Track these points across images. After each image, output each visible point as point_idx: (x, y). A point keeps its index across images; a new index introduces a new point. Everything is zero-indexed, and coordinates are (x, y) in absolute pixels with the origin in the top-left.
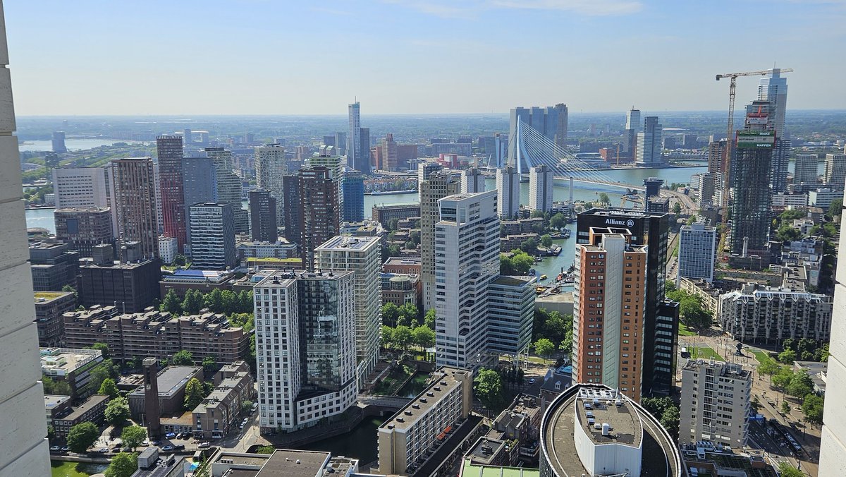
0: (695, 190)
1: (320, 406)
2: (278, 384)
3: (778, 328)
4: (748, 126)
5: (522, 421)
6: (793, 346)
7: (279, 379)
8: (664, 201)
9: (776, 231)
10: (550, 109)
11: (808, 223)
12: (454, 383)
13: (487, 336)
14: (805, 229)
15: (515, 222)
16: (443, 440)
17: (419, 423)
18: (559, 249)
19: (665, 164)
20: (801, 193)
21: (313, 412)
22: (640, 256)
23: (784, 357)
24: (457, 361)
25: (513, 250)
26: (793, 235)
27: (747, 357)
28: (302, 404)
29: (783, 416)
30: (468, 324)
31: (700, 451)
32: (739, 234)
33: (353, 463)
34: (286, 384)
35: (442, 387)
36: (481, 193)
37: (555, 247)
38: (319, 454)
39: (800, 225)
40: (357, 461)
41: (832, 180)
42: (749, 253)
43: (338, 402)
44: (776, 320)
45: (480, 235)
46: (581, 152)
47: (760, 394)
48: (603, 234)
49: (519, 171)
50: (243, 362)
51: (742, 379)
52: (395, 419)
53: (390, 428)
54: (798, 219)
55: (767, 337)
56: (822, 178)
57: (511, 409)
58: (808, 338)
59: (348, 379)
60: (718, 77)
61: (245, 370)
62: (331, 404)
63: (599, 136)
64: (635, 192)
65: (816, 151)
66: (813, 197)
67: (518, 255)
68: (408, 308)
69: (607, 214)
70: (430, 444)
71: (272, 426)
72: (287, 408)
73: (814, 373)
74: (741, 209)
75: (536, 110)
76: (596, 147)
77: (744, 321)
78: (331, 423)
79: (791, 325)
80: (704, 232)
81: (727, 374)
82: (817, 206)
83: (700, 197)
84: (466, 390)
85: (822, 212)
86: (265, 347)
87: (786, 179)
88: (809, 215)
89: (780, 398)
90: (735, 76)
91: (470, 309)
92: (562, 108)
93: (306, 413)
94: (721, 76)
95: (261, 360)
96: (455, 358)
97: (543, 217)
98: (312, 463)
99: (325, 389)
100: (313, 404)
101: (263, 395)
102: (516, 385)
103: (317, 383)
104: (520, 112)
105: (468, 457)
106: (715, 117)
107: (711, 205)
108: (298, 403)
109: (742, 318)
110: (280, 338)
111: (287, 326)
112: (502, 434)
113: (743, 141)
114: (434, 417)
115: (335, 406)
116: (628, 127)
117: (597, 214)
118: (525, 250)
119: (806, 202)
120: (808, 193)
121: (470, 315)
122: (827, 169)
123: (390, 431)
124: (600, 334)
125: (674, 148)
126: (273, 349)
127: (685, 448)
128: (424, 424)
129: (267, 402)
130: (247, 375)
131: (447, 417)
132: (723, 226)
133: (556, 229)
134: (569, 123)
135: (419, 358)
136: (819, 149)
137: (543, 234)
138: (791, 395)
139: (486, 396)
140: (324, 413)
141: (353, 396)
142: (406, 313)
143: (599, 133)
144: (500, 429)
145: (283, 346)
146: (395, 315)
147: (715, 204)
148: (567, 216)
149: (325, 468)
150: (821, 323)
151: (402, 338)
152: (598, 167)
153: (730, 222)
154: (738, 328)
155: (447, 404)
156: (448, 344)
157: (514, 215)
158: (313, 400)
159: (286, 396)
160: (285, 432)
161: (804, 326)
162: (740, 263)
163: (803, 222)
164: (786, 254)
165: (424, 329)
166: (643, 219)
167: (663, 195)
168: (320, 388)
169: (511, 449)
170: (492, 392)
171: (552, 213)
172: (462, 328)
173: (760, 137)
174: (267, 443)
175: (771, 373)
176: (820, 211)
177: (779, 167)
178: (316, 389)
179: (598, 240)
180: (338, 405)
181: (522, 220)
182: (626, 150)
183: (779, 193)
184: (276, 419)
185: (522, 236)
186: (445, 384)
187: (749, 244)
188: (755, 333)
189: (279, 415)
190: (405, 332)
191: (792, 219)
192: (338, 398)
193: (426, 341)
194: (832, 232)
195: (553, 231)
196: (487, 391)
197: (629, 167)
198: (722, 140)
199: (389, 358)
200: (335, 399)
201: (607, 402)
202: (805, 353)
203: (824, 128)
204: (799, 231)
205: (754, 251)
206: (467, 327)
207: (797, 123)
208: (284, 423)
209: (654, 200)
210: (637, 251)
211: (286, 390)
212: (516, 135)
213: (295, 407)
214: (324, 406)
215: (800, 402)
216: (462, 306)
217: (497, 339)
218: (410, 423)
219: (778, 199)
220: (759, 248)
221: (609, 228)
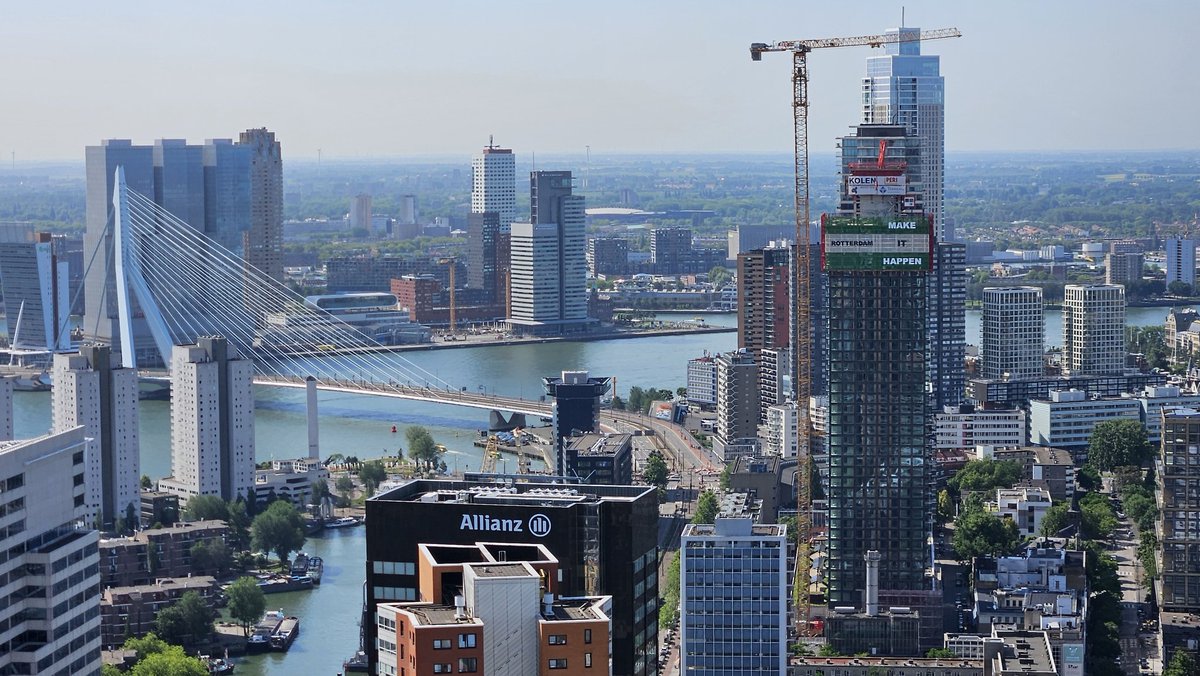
0: (705, 407)
4: (849, 203)
8: (615, 446)
9: (949, 526)
10: (222, 146)
11: (1037, 499)
14: (1028, 515)
15: (127, 541)
18: (287, 626)
19: (603, 324)
20: (1007, 406)
22: (591, 630)
25: (134, 641)
26: (999, 537)
32: (850, 543)
36: (24, 443)
37: (275, 620)
39: (1013, 506)
41: (1087, 366)
42: (884, 602)
45: (31, 591)
46: (331, 290)
48: (466, 566)
49: (128, 360)
54: (1008, 486)
56: (1057, 358)
60: (757, 51)
63: (382, 235)
64: (518, 421)
65: (1032, 277)
66: (1040, 414)
67: (153, 659)
69: (460, 497)
74: (850, 462)
75: (174, 148)
76: (380, 273)
80: (756, 544)
82: (1055, 442)
83: (723, 430)
85: (1071, 463)
87: (962, 364)
88: (1037, 473)
90: (803, 51)
92: (263, 144)
94: (765, 48)
97: (224, 516)
104: (118, 154)
106: (735, 174)
107: (758, 456)
113: (842, 249)
116: (479, 206)
117: (430, 497)
118: (173, 636)
119: (1022, 433)
120: (1025, 406)
122: (1070, 332)
125: (626, 271)
132: (803, 519)
133: (273, 557)
134: (284, 193)
136: (1037, 271)
137: (232, 576)
143: (383, 227)
147: (767, 451)
148: (304, 509)
152: (393, 341)
153: (817, 507)
157: (121, 512)
162: (861, 635)
163: (1020, 496)
164: (986, 598)
166: (580, 508)
167: (610, 430)
171: (256, 502)
173: (888, 237)
176: (1065, 458)
177: (939, 328)
179: (449, 586)
181: (154, 532)
182: (475, 282)
183: (947, 409)
185: (158, 587)
187: (881, 573)
191: (988, 487)
194: (1105, 523)
195: (263, 564)
197: (491, 338)
198: (772, 245)
203: (1044, 206)
204: (1013, 525)
205: (898, 593)
207: (970, 194)
209: (586, 445)
210: (577, 615)
212: (110, 237)
219: (950, 427)
220: (910, 583)
221: (480, 545)
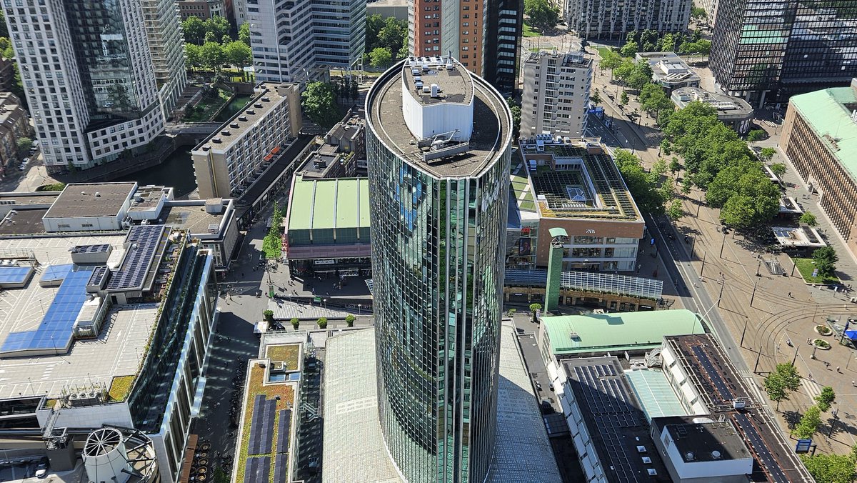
1: (119, 137)
2: (58, 113)
3: (623, 21)
5: (357, 132)
6: (636, 39)
7: (58, 107)
12: (277, 99)
13: (313, 46)
16: (271, 161)
17: (240, 143)
21: (111, 144)
23: (626, 49)
24: (280, 76)
27: (591, 54)
28: (95, 136)
29: (621, 107)
30: (288, 31)
31: (540, 143)
33: (167, 192)
34: (69, 112)
35: (264, 104)
38: (123, 185)
40: (171, 189)
43: (140, 131)
44: (621, 11)
47: (600, 88)
50: (9, 94)
51: (584, 67)
52: (211, 140)
53: (205, 150)
55: (612, 31)
57: (345, 122)
58: (651, 30)
59: (148, 103)
61: (14, 103)
62: (132, 133)
68: (217, 22)
70: (257, 167)
71: (60, 163)
72: (76, 141)
73: (654, 63)
77: (590, 15)
78: (136, 155)
79: (636, 16)
81: (569, 63)
84: (293, 106)
86: (31, 68)
89: (618, 91)
91: (289, 12)
93: (102, 146)
95: (29, 84)
96: (277, 73)
98: (115, 194)
99: (121, 118)
100: (109, 135)
101: (41, 128)
102: (351, 100)
103: (110, 110)
105: (299, 173)
108: (90, 135)
109: (588, 12)
110: (49, 55)
111: (55, 40)
112: (336, 148)
114: (257, 136)
115: (137, 136)
121: (290, 19)
123: (206, 153)
124: (438, 25)
126: (42, 71)
127: (525, 142)
128: (246, 143)
129: (48, 135)
130: (17, 109)
131: (274, 136)
135: (237, 79)
138: (630, 86)
139: (316, 111)
140: (125, 144)
141: (158, 124)
142: (214, 28)
144: (334, 142)
145: (56, 66)
146: (201, 32)
149: (132, 198)
150: (665, 11)
151: (211, 57)
154: (583, 24)
155: (272, 122)
156: (267, 57)
158: (108, 130)
159: (72, 126)
160: (78, 169)
161: (648, 16)
165: (239, 44)
168: (114, 117)
169: (347, 162)
170: (322, 107)
172: (282, 36)
174: (56, 182)
175: (613, 67)
178: (110, 117)
180: (141, 135)
184: (64, 154)
186: (267, 100)
188: (600, 28)
189: (68, 150)
190: (215, 49)
192: (140, 127)
193: (241, 59)
196: (317, 106)
199: (200, 82)
200: (136, 128)
201: (437, 67)
202: (648, 44)
206: (288, 35)
208: (75, 159)
211: (70, 119)
213: (86, 140)
214: (123, 136)
215: (638, 93)
216: (279, 8)
217: (325, 49)
218: (229, 143)
